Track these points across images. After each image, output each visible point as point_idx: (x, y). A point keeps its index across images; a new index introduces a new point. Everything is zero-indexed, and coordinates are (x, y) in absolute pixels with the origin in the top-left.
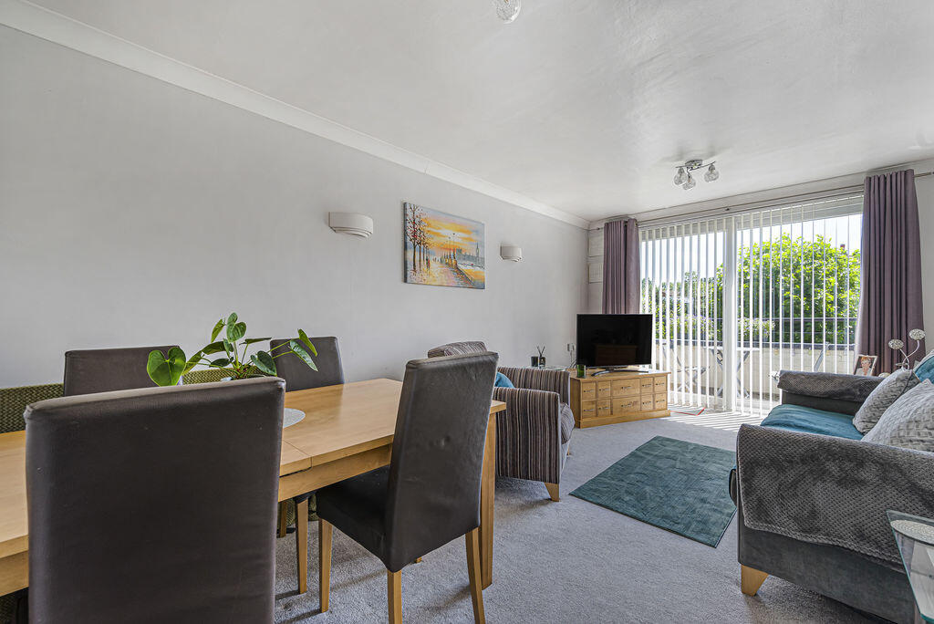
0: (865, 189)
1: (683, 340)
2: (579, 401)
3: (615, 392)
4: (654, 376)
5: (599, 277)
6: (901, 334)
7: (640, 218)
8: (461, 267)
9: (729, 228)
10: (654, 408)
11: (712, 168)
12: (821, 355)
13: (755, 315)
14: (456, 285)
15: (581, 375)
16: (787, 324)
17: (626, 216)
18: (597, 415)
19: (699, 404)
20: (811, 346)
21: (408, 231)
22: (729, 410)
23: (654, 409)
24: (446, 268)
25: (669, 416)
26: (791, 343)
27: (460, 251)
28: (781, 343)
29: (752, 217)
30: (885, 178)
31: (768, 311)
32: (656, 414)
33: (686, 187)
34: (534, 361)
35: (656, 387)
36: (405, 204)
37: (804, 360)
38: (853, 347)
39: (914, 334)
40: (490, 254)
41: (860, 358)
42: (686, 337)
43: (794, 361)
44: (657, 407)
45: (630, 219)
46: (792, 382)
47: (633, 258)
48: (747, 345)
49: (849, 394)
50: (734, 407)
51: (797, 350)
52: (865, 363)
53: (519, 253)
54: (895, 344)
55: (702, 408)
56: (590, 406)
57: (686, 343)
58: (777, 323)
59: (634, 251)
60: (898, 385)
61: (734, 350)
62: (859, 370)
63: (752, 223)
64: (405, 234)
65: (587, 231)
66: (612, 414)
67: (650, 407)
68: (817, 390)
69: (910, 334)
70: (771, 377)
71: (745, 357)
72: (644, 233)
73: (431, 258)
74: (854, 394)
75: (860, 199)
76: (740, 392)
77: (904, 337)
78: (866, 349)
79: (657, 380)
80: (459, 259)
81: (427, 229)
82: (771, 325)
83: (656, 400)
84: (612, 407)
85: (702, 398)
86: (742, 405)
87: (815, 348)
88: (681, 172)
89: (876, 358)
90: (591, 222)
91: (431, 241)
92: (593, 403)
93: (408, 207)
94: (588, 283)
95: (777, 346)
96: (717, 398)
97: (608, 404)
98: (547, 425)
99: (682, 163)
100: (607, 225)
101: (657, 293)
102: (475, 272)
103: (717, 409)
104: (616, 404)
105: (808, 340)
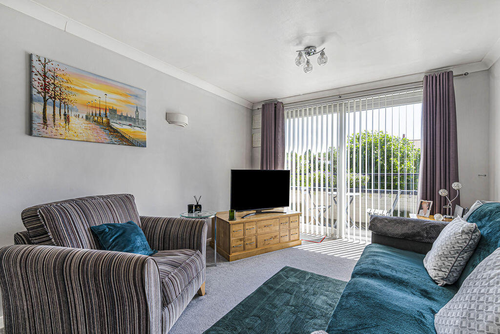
0: (424, 85)
1: (317, 187)
2: (230, 239)
3: (259, 230)
4: (289, 216)
5: (258, 143)
6: (447, 186)
7: (285, 101)
8: (116, 126)
9: (341, 111)
10: (290, 239)
11: (322, 53)
12: (396, 199)
13: (357, 171)
14: (108, 141)
15: (232, 218)
16: (376, 177)
17: (276, 100)
18: (244, 249)
19: (322, 233)
20: (391, 192)
21: (35, 84)
22: (340, 237)
23: (290, 241)
24: (93, 126)
25: (300, 244)
26: (379, 190)
27: (114, 111)
28: (372, 189)
29: (355, 102)
30: (436, 77)
31: (365, 169)
32: (291, 244)
33: (306, 70)
34: (190, 208)
35: (291, 224)
36: (30, 56)
37: (387, 201)
38: (417, 192)
39: (455, 186)
40: (153, 117)
41: (422, 202)
42: (319, 186)
43: (381, 201)
44: (292, 239)
45: (278, 102)
46: (379, 225)
47: (280, 130)
48: (351, 191)
49: (419, 236)
50: (343, 236)
51: (383, 194)
52: (425, 206)
53: (185, 120)
54: (443, 192)
55: (324, 237)
56: (239, 243)
57: (319, 190)
58: (370, 176)
59: (280, 125)
60: (464, 236)
61: (345, 194)
62: (421, 211)
63: (355, 107)
64: (30, 86)
65: (251, 110)
66: (257, 247)
67: (287, 239)
68: (396, 232)
69: (453, 185)
70: (366, 213)
71: (351, 202)
72: (288, 113)
73: (72, 115)
74: (422, 236)
75: (421, 92)
76: (347, 221)
77: (448, 188)
78: (425, 197)
79: (291, 219)
80: (112, 118)
81: (65, 85)
82: (367, 178)
83: (291, 233)
84: (257, 242)
85: (324, 229)
86: (349, 233)
87: (393, 193)
88: (300, 55)
89: (432, 202)
90: (253, 104)
91: (72, 98)
92: (241, 240)
93: (34, 58)
94: (252, 148)
95: (370, 192)
96: (334, 229)
97: (254, 240)
98: (134, 294)
99: (301, 48)
100: (263, 105)
101: (315, 158)
102: (135, 132)
103: (333, 237)
104: (260, 238)
105: (389, 187)
